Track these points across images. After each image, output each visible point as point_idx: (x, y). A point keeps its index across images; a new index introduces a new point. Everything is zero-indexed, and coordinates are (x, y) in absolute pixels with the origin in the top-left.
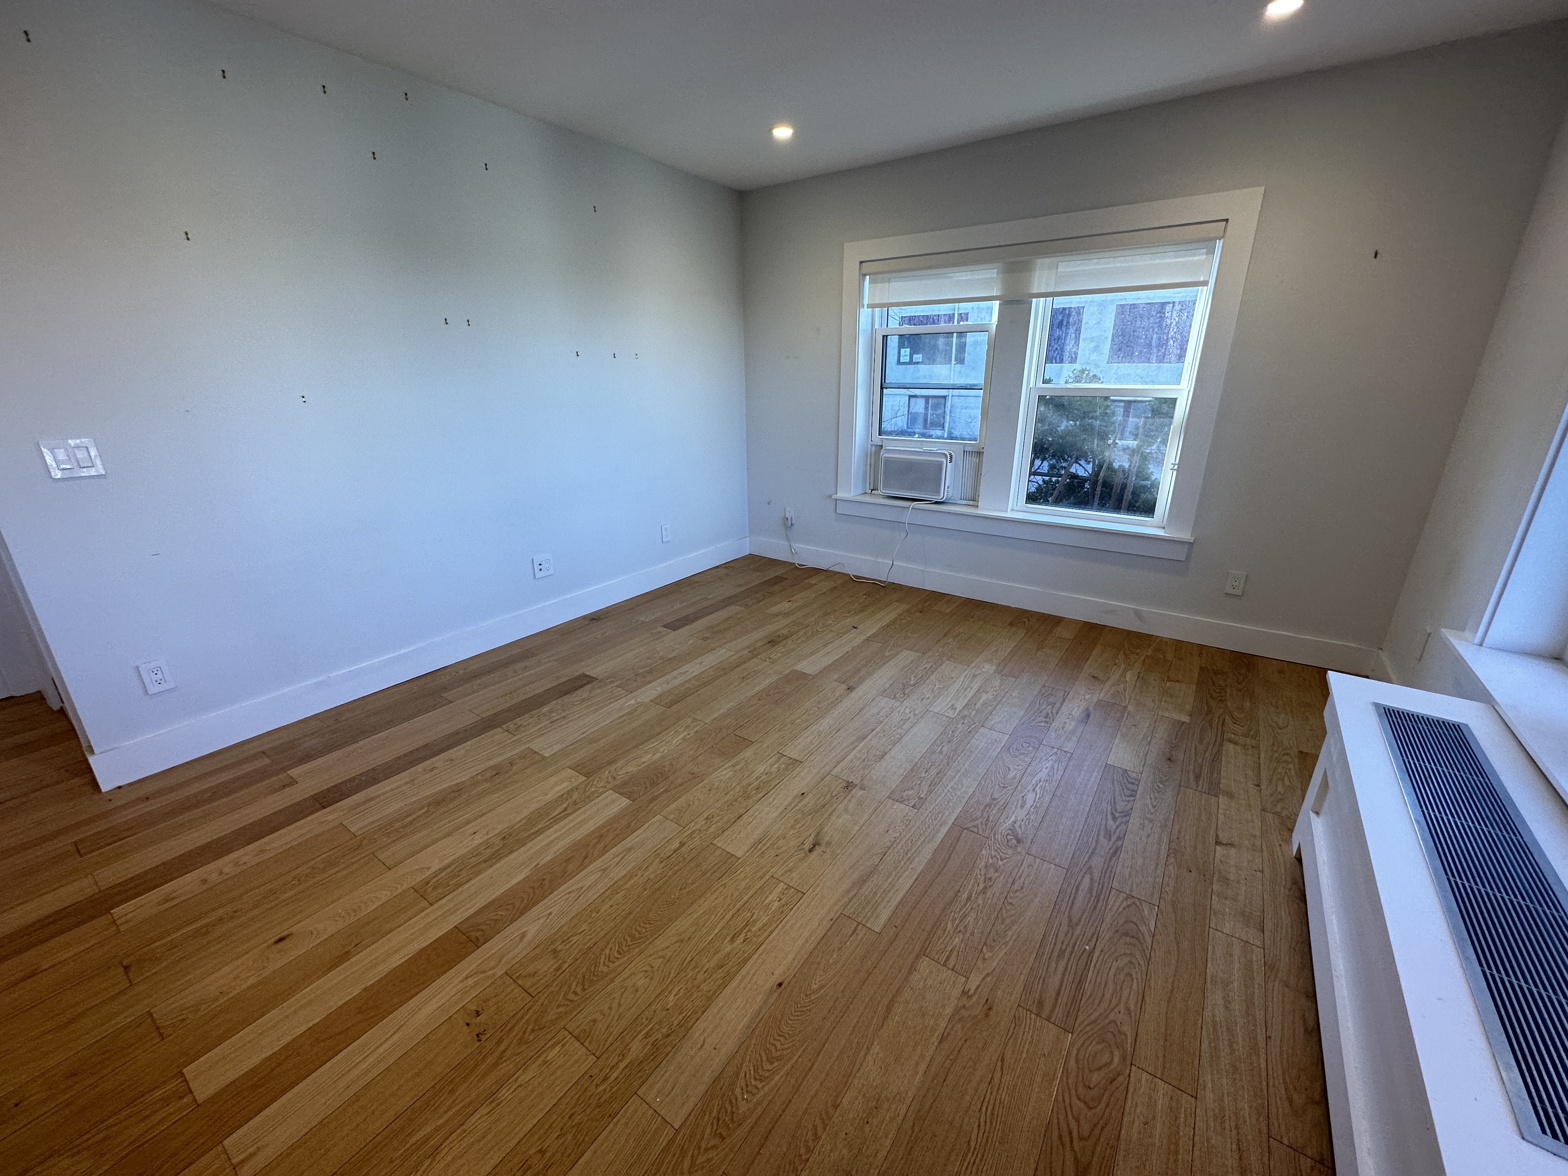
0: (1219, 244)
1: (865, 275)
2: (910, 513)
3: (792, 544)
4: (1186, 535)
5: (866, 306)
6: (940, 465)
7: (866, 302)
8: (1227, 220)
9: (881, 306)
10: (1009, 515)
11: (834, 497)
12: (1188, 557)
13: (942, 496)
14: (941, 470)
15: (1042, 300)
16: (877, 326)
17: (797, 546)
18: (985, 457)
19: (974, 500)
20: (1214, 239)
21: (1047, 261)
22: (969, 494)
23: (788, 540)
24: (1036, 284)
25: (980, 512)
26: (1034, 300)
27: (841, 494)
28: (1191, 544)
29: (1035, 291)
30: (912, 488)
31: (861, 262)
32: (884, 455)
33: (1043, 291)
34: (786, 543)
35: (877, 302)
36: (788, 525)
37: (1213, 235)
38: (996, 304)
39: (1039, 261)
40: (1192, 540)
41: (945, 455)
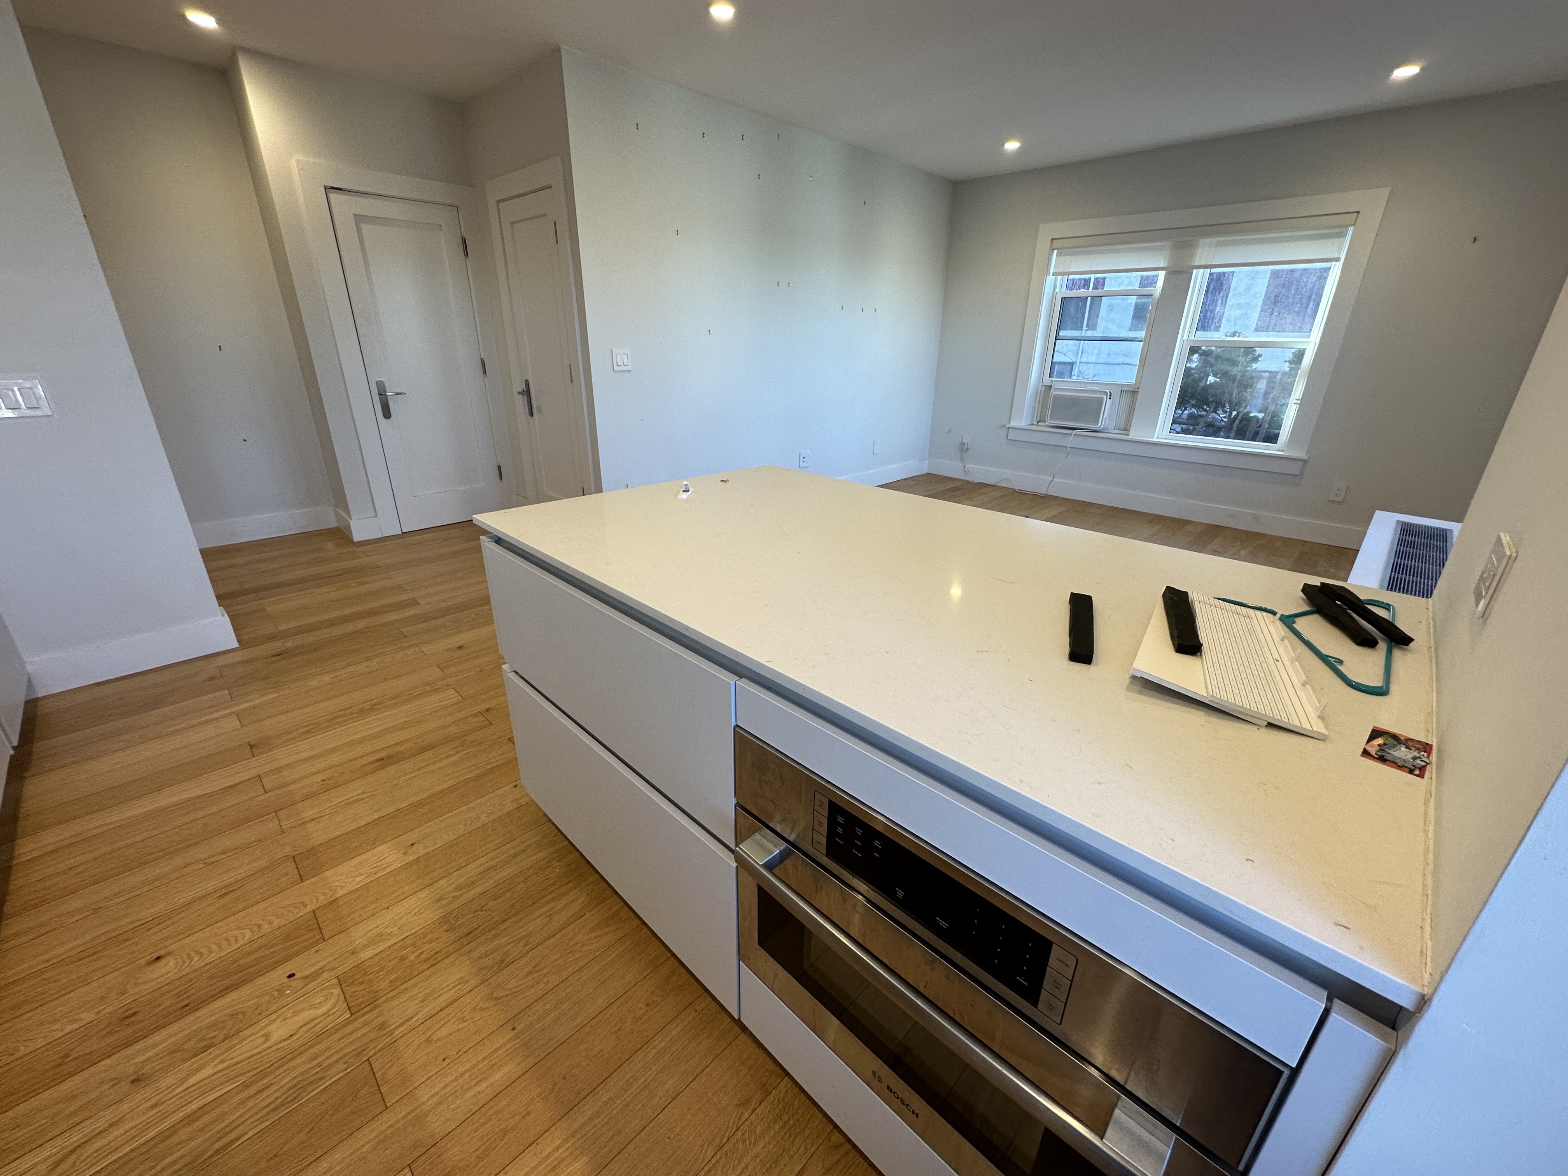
0: (1351, 230)
1: (1053, 250)
2: (1071, 440)
3: (966, 465)
4: (1301, 454)
5: (1051, 274)
6: (1101, 400)
7: (1052, 271)
8: (1358, 212)
9: (1063, 274)
10: (1155, 440)
11: (1007, 426)
12: (1302, 473)
13: (1100, 425)
14: (1101, 405)
15: (1201, 271)
16: (1057, 290)
17: (970, 466)
18: (1140, 396)
19: (1126, 429)
20: (1347, 226)
21: (1208, 240)
22: (1122, 425)
23: (962, 460)
24: (1197, 260)
25: (1130, 437)
26: (1195, 271)
27: (1013, 424)
28: (1305, 461)
29: (1196, 264)
30: (1075, 420)
31: (1052, 240)
32: (1053, 392)
33: (1203, 263)
34: (960, 464)
35: (1060, 271)
36: (963, 448)
37: (1347, 223)
38: (1162, 274)
39: (1202, 241)
40: (1306, 458)
41: (1107, 393)
